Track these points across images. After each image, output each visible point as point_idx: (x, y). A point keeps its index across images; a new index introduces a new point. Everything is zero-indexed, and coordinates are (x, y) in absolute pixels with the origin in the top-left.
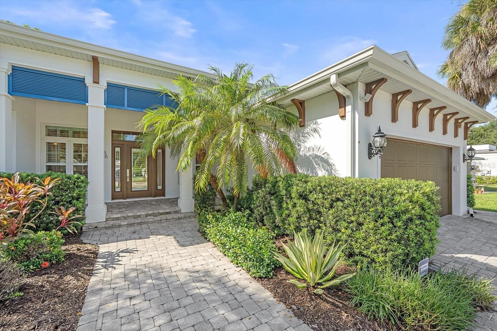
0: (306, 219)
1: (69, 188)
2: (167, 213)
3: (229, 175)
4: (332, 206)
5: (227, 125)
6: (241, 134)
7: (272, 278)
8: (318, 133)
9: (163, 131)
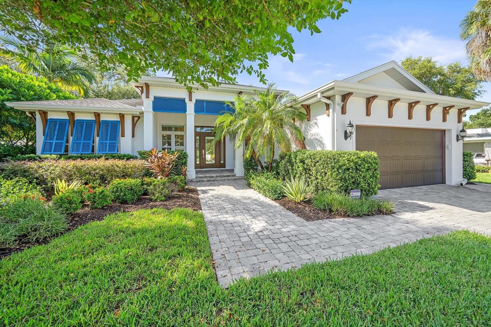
0: (304, 174)
1: (181, 158)
2: (228, 176)
3: (262, 150)
4: (315, 166)
5: (261, 122)
6: (268, 128)
7: (281, 199)
8: (317, 125)
9: (227, 127)
